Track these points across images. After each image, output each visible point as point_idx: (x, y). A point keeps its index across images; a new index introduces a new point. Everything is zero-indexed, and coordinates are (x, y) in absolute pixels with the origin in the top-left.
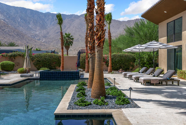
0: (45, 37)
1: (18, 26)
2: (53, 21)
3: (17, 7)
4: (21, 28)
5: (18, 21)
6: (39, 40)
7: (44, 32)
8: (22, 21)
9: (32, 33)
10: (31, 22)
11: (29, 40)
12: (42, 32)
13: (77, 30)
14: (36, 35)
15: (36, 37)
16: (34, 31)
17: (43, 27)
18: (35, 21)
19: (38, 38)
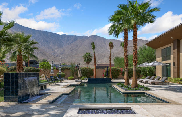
0: (62, 54)
1: (41, 46)
2: (68, 41)
3: (41, 31)
4: (44, 47)
5: (41, 41)
6: (57, 56)
7: (61, 50)
8: (44, 41)
9: (52, 51)
10: (51, 42)
11: (49, 56)
12: (60, 50)
13: (87, 48)
14: (55, 53)
15: (55, 54)
16: (53, 49)
17: (60, 46)
18: (54, 42)
19: (56, 55)
